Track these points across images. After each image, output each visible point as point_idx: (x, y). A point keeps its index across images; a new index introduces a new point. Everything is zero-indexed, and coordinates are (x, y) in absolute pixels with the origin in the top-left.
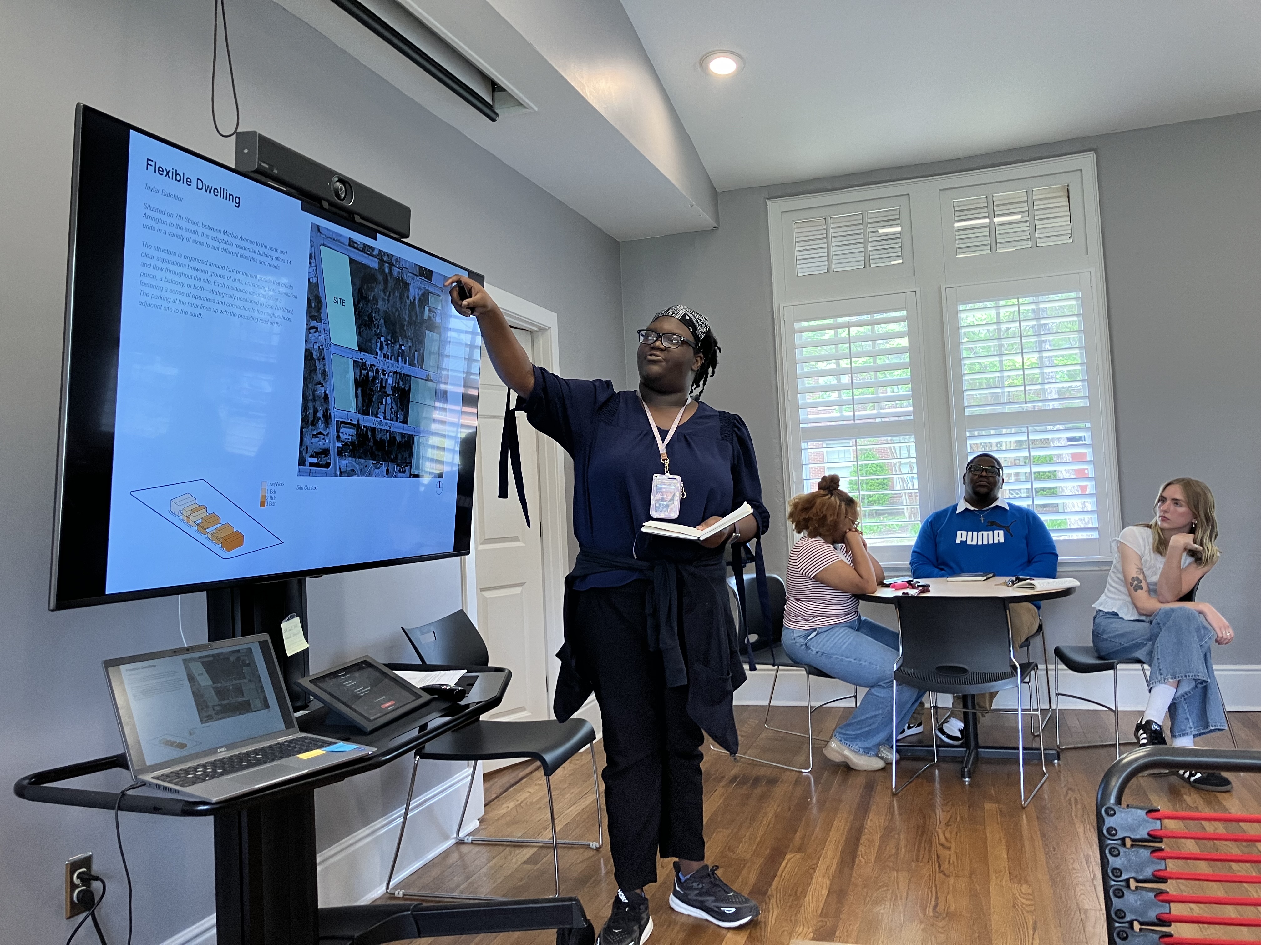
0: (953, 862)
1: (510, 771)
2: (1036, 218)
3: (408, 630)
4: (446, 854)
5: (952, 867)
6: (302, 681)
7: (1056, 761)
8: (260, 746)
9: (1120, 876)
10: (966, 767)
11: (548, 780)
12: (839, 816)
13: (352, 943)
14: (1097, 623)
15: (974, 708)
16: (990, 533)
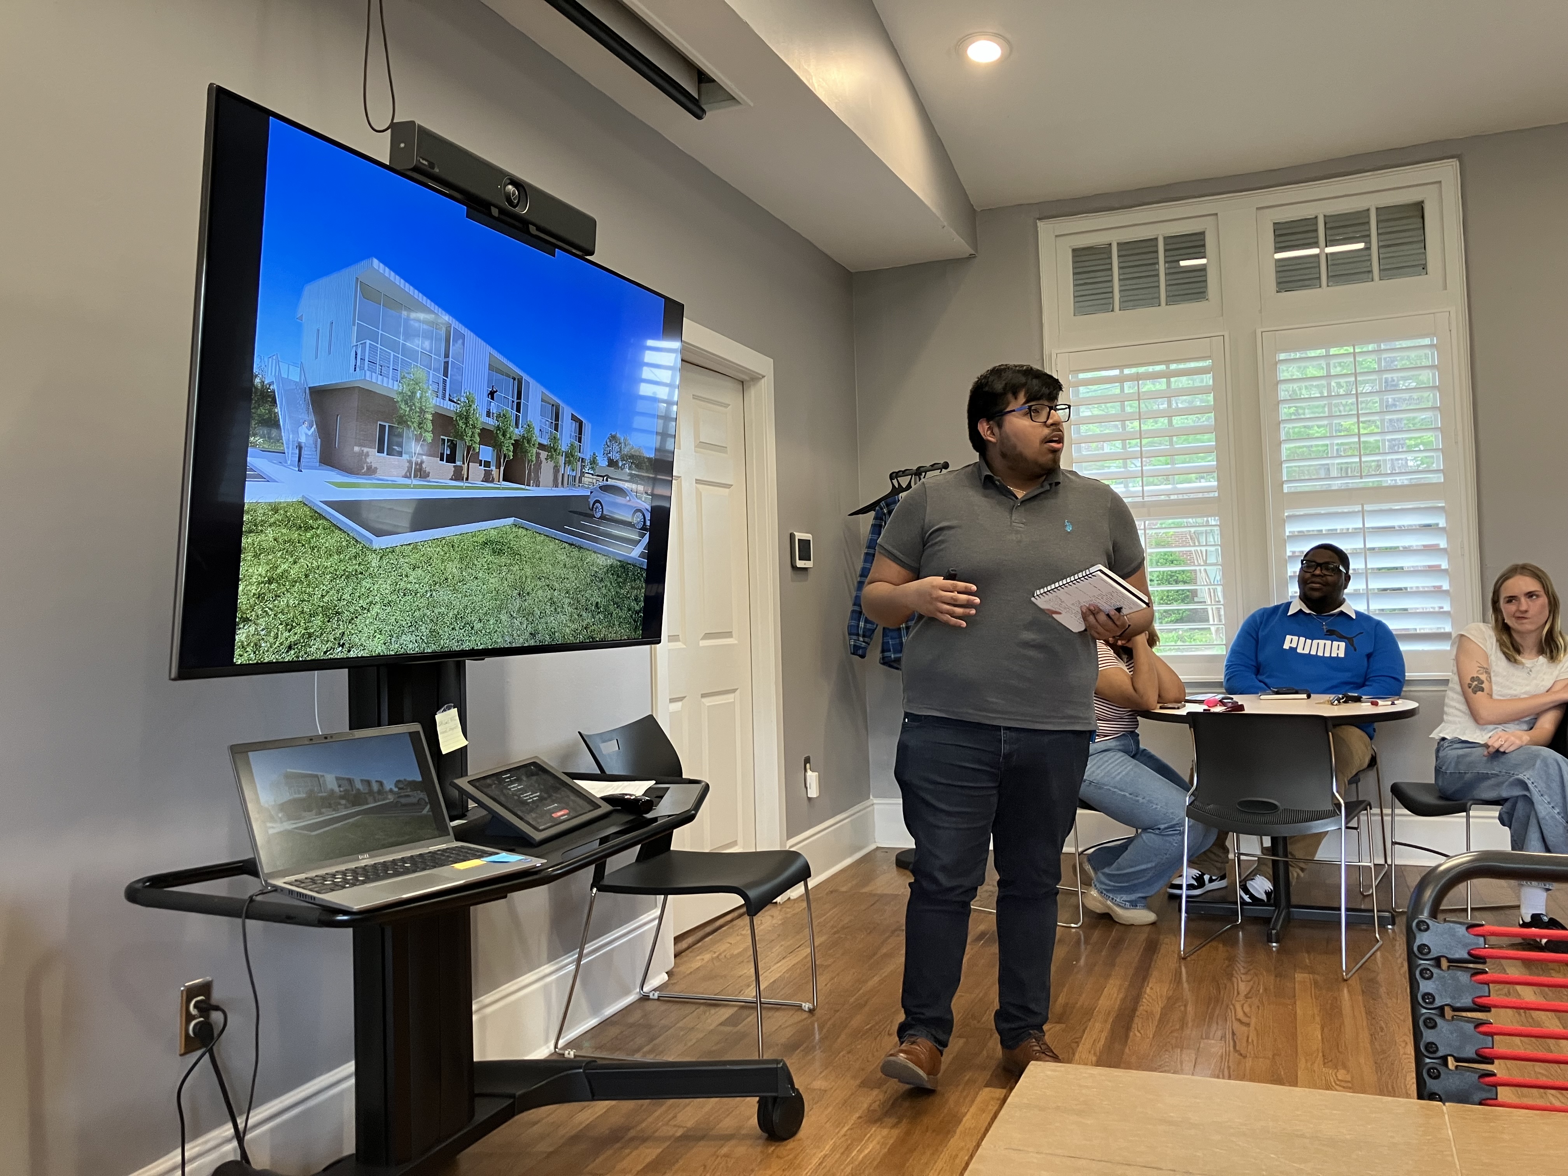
0: (1253, 1041)
3: (588, 736)
4: (626, 1012)
5: (1250, 1047)
6: (459, 782)
7: (1390, 927)
8: (408, 854)
9: (1432, 1003)
10: (1274, 929)
11: (752, 922)
12: (1111, 981)
13: (513, 1103)
14: (1441, 754)
15: (1286, 856)
16: (1329, 643)
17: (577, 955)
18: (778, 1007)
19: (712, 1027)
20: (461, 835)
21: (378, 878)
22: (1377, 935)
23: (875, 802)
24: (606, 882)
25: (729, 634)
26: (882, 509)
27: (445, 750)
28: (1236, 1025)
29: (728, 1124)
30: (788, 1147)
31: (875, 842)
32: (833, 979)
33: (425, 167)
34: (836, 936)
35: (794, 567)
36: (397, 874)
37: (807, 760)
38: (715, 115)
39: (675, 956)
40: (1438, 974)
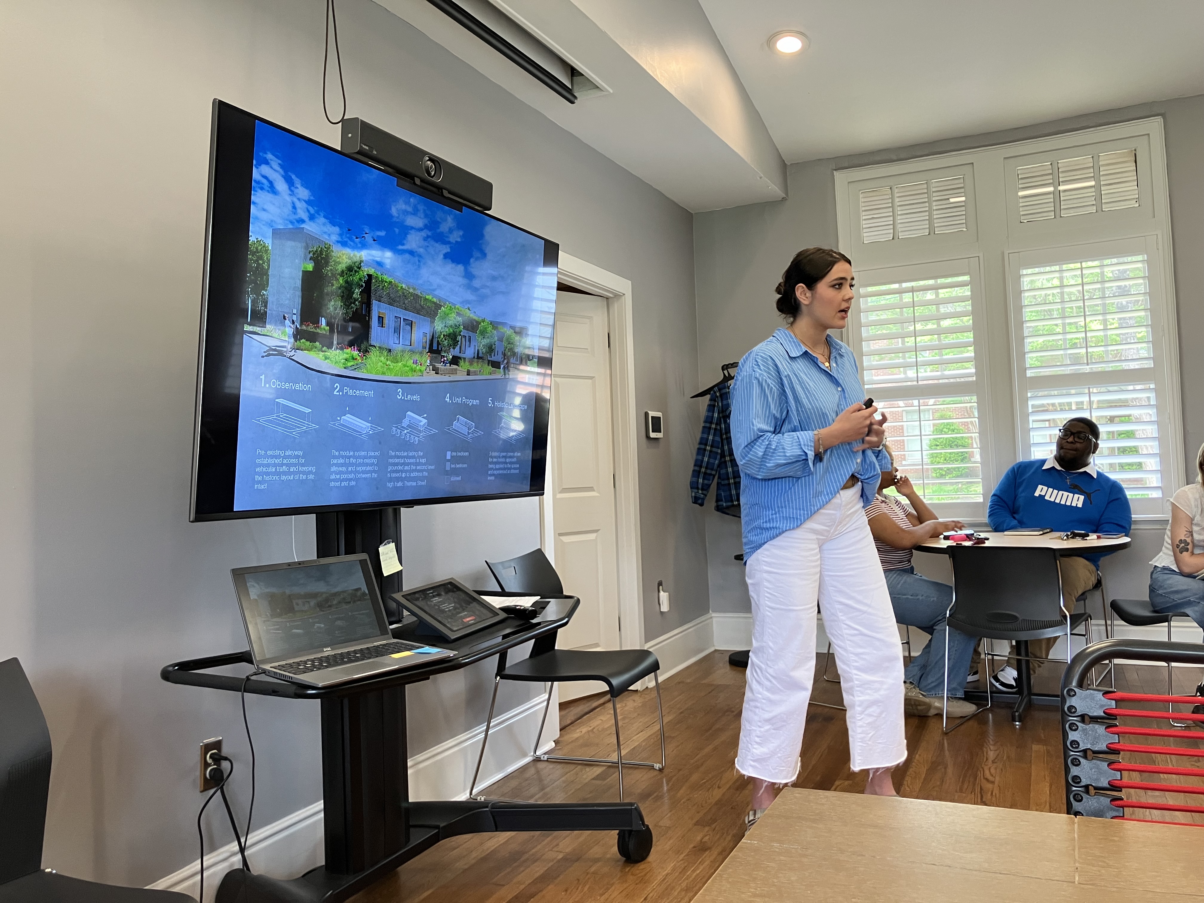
0: (996, 794)
1: (585, 701)
2: (1102, 183)
3: (491, 564)
4: (523, 769)
5: (994, 799)
6: (395, 596)
8: (359, 647)
9: (1077, 747)
10: (1017, 711)
11: (614, 705)
13: (438, 832)
14: (1154, 577)
15: (1027, 655)
16: (1071, 495)
17: (485, 727)
18: (636, 767)
19: (587, 781)
20: (396, 634)
21: (336, 664)
23: (713, 615)
24: (507, 672)
25: (591, 489)
26: (715, 392)
27: (386, 573)
28: (984, 782)
29: (596, 851)
30: (640, 868)
31: (714, 646)
32: (678, 746)
33: (366, 151)
34: (682, 715)
35: (648, 437)
36: (350, 661)
37: (660, 584)
38: (584, 99)
39: (561, 730)
40: (1082, 727)
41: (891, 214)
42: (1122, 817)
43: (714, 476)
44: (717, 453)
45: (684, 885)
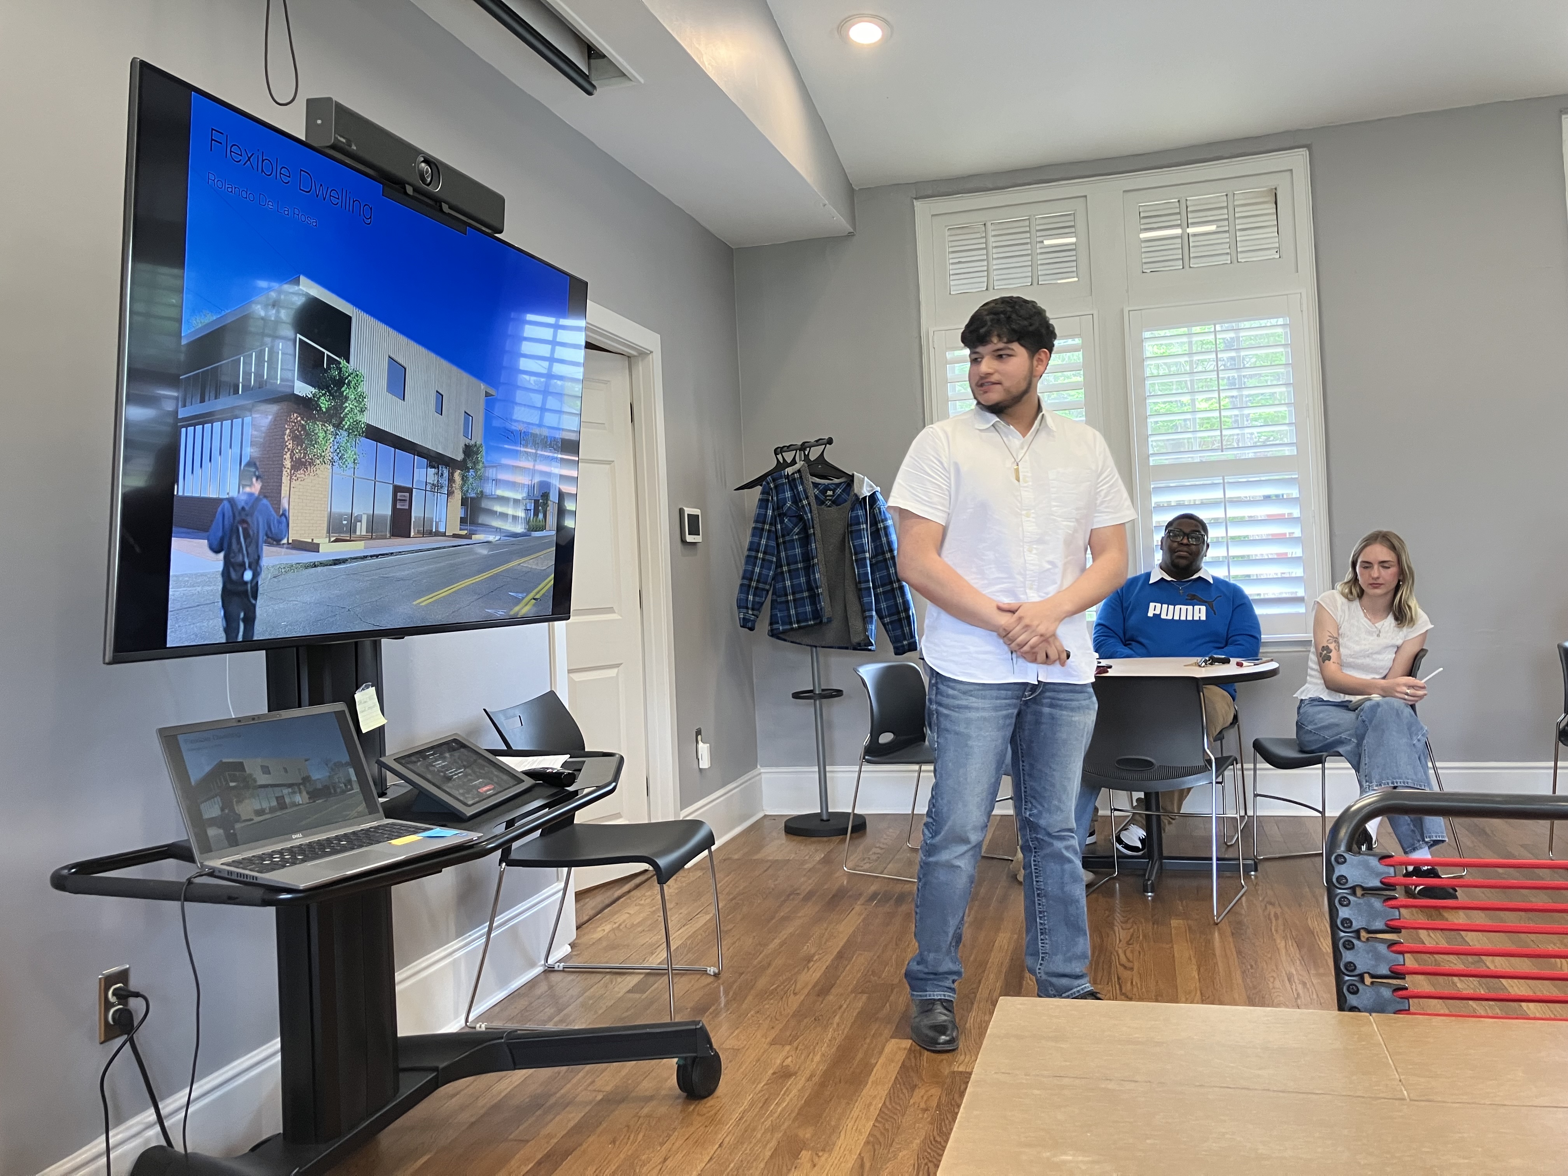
0: (1137, 984)
1: (604, 890)
2: (1238, 227)
3: (491, 712)
4: (532, 984)
5: (1135, 989)
6: (385, 760)
7: (1253, 873)
8: (341, 832)
9: (1350, 927)
10: (1148, 880)
11: (662, 890)
12: (1000, 935)
13: (437, 1076)
14: (1301, 711)
15: (1158, 810)
16: (1190, 608)
17: (487, 929)
18: (683, 973)
19: (620, 995)
20: (390, 811)
21: (316, 857)
22: (1242, 882)
23: (762, 771)
24: (514, 856)
25: (610, 610)
26: (768, 483)
27: (365, 729)
28: (1120, 969)
29: (647, 1086)
30: (709, 1104)
31: (764, 810)
32: (735, 943)
33: (342, 145)
34: (733, 902)
35: (683, 541)
36: (335, 852)
37: (698, 732)
38: (605, 90)
39: (578, 928)
40: (1354, 901)
41: (985, 257)
42: (1407, 1011)
43: (768, 591)
44: (771, 562)
45: (768, 1123)
